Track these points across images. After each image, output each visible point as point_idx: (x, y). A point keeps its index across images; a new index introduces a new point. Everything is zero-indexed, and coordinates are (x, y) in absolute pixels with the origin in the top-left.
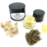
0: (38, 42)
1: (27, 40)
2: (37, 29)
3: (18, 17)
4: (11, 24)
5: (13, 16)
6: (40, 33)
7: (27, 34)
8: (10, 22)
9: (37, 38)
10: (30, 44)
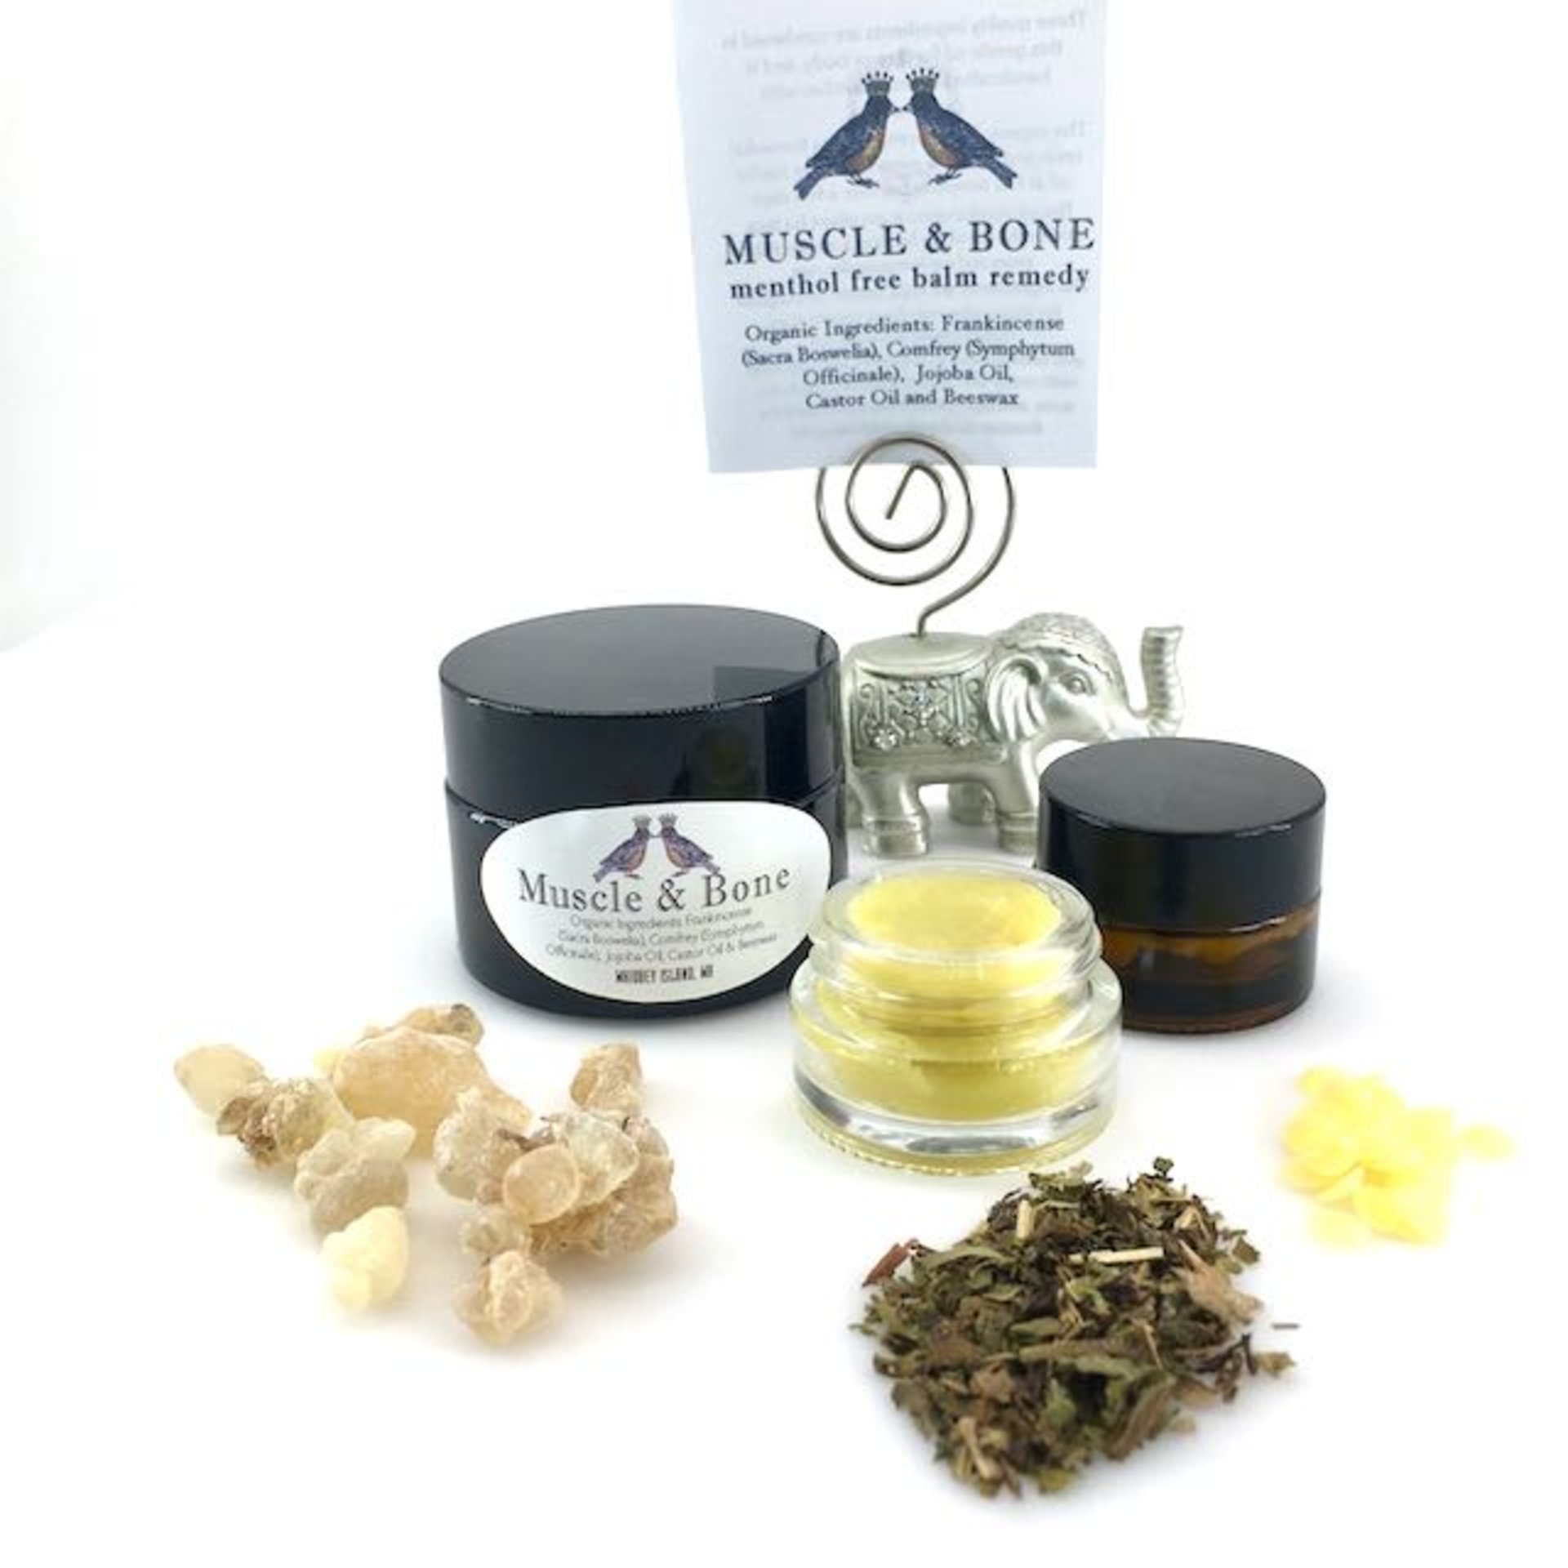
0: (1189, 1428)
1: (898, 1398)
2: (1162, 1165)
3: (651, 910)
4: (474, 1057)
5: (535, 889)
6: (1250, 1255)
7: (905, 1270)
8: (460, 1021)
9: (1168, 1343)
10: (986, 1468)
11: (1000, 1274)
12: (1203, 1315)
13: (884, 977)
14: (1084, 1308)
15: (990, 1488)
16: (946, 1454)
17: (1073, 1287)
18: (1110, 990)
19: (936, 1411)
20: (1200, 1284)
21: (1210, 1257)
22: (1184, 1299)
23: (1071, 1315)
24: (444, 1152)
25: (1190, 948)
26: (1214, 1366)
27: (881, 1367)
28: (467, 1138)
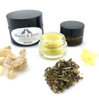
0: (74, 85)
1: (47, 83)
2: (71, 59)
3: (26, 37)
5: (16, 35)
6: (79, 67)
7: (48, 70)
8: (9, 47)
9: (72, 77)
10: (56, 91)
11: (57, 70)
12: (75, 74)
13: (46, 43)
14: (64, 74)
15: (56, 92)
16: (52, 89)
17: (63, 72)
18: (66, 43)
19: (51, 85)
20: (75, 71)
21: (75, 68)
22: (73, 72)
23: (63, 75)
24: (6, 61)
25: (73, 39)
26: (76, 78)
27: (46, 80)
28: (8, 59)
